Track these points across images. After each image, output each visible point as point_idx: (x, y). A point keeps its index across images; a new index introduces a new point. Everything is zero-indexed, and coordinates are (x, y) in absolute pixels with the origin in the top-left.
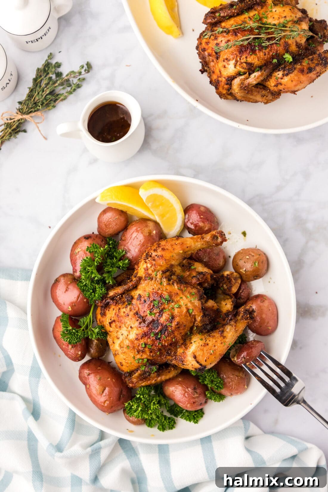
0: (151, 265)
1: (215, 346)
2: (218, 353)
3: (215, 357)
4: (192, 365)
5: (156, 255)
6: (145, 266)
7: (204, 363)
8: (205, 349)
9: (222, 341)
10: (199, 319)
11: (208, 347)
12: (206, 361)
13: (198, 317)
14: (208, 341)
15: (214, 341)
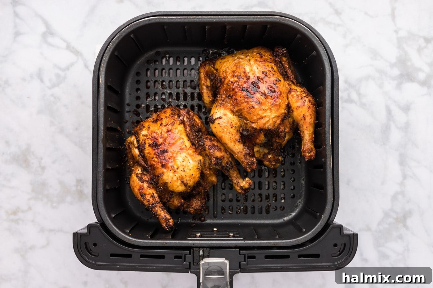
0: (298, 95)
1: (229, 133)
2: (223, 135)
3: (220, 132)
4: (216, 113)
5: (305, 101)
6: (298, 90)
7: (217, 122)
8: (229, 125)
9: (232, 140)
10: (254, 125)
11: (230, 127)
12: (219, 124)
13: (256, 125)
14: (233, 128)
15: (234, 133)
